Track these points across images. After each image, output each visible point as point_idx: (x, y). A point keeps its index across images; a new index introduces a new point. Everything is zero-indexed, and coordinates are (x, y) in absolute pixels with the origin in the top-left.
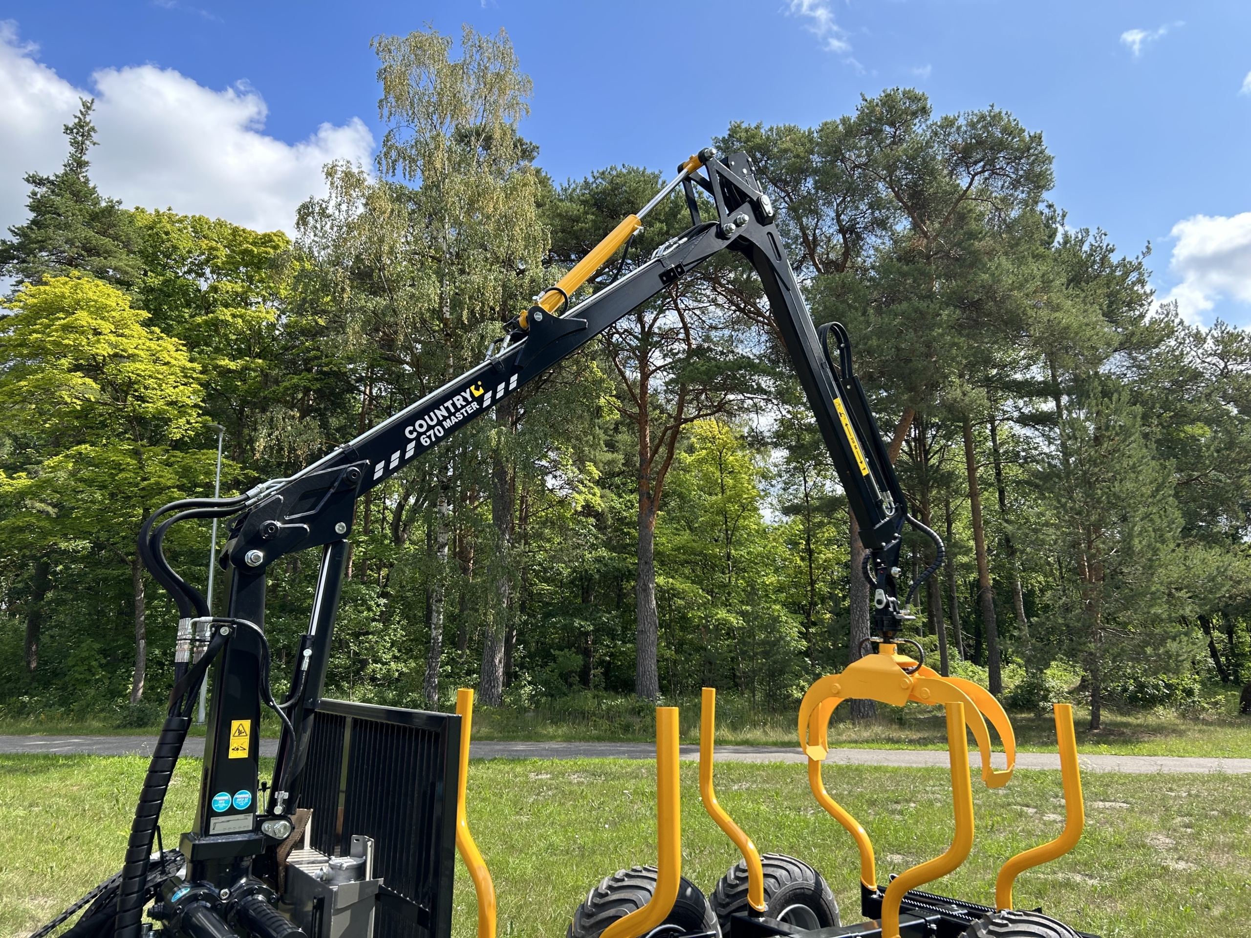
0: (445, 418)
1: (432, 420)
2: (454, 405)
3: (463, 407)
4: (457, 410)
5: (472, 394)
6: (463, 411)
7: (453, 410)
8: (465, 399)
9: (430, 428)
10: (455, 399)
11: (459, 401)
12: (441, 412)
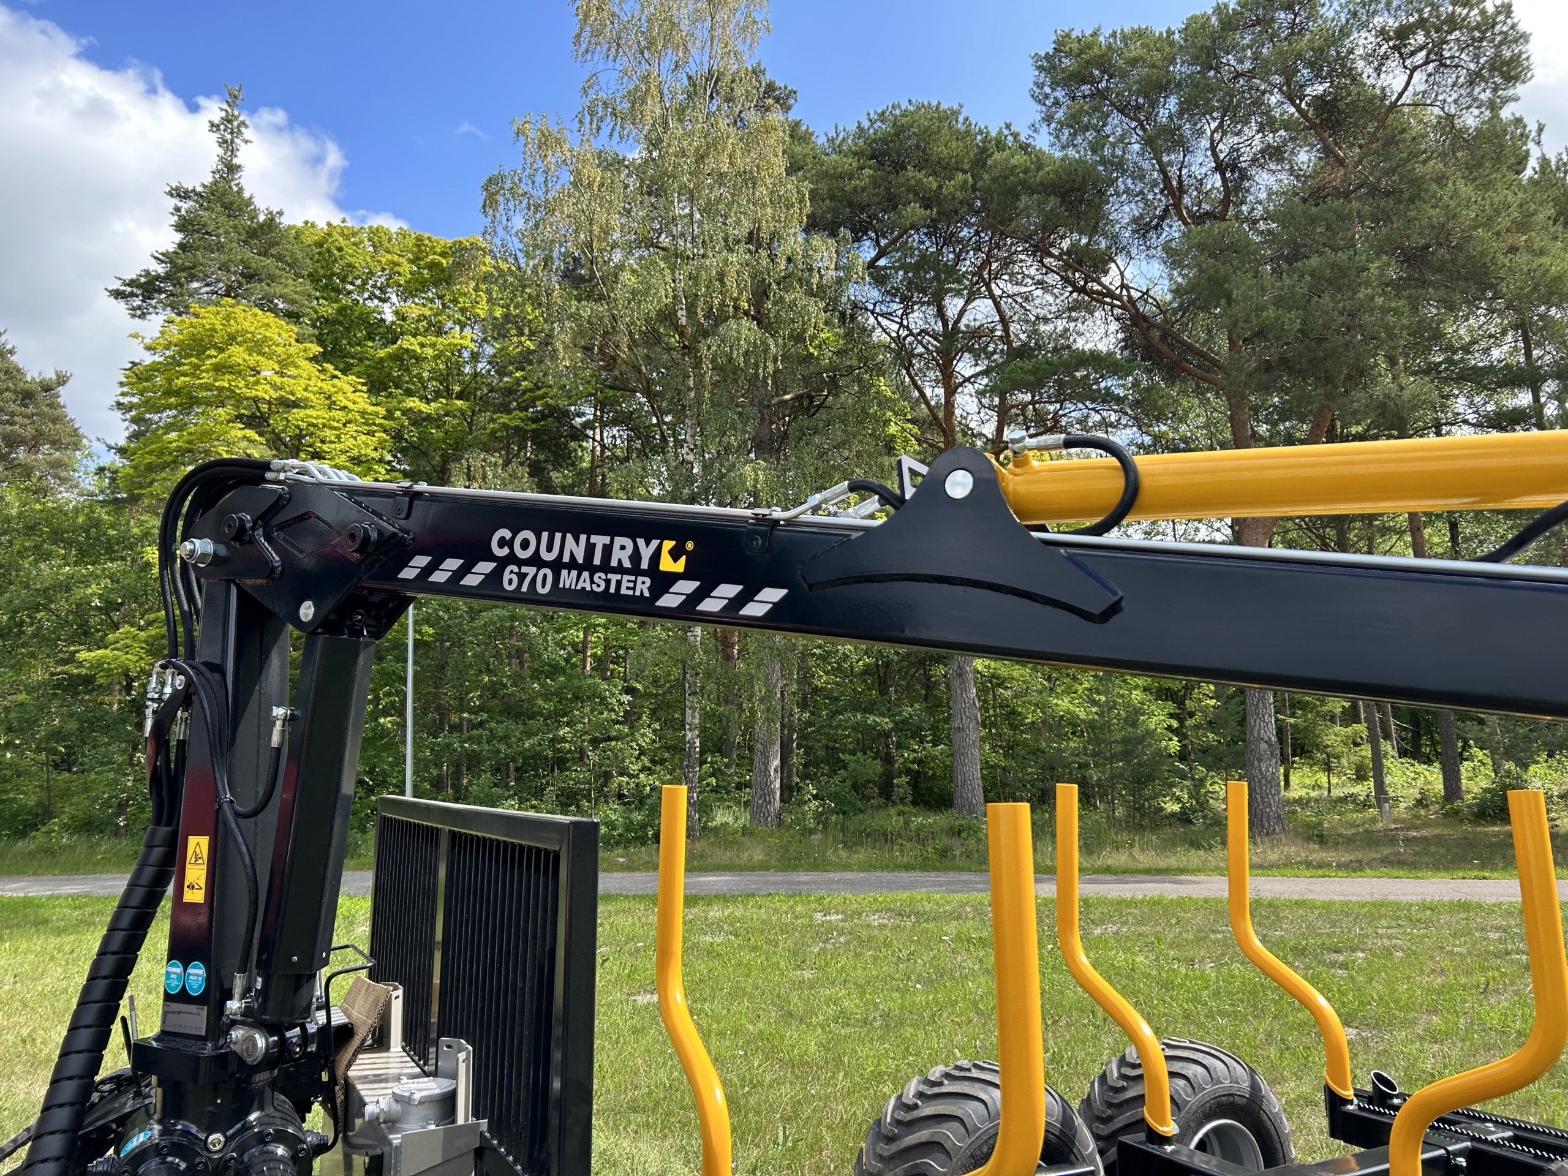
0: (573, 565)
1: (549, 549)
2: (608, 550)
3: (620, 570)
4: (605, 567)
5: (656, 557)
6: (614, 578)
7: (597, 561)
8: (636, 557)
9: (536, 561)
10: (619, 541)
11: (622, 550)
12: (575, 548)
